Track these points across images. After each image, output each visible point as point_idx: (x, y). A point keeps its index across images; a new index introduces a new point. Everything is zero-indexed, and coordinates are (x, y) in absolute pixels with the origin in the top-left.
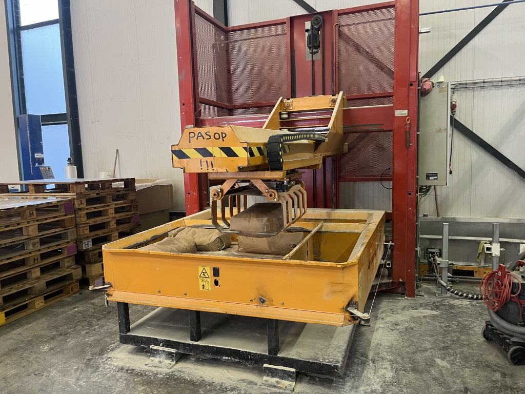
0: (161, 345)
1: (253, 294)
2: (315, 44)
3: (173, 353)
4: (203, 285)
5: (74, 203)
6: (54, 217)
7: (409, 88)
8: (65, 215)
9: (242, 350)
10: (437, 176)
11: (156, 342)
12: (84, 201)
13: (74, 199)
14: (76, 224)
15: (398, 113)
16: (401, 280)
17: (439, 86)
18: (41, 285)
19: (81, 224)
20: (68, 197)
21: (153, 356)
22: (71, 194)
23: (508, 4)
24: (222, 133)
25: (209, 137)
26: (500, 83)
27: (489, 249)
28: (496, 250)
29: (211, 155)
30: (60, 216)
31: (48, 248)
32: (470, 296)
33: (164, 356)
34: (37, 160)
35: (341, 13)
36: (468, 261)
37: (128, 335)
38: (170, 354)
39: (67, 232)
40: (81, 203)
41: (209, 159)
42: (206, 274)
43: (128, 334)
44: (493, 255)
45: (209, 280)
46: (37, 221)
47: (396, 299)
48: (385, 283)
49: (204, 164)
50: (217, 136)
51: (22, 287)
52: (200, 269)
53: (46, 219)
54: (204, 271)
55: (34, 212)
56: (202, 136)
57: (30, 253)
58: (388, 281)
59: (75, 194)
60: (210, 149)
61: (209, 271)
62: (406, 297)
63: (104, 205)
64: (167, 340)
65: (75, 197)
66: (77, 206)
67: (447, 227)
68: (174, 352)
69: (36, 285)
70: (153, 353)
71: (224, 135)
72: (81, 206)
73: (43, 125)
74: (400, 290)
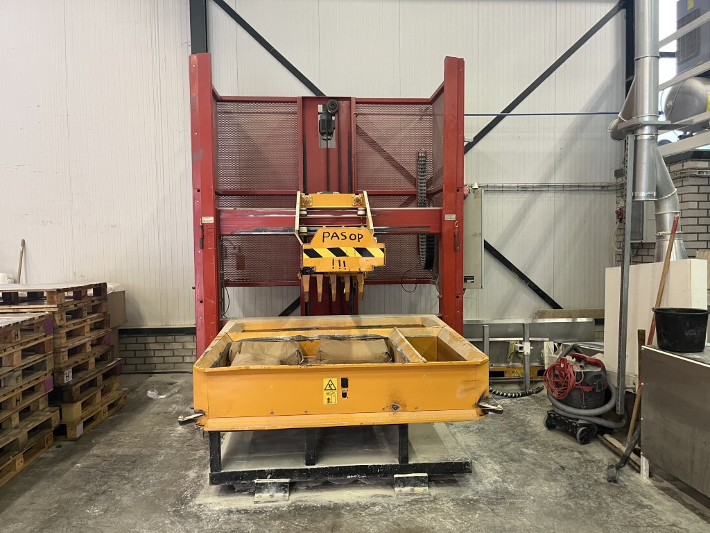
0: (269, 477)
1: (386, 402)
2: (329, 131)
3: (287, 483)
4: (329, 399)
5: (54, 318)
6: (36, 340)
7: (456, 193)
8: (45, 336)
9: (370, 464)
10: (474, 279)
11: (262, 474)
12: (64, 316)
13: (53, 313)
14: (54, 349)
15: (448, 217)
17: (474, 192)
18: (22, 436)
19: (62, 347)
20: (43, 310)
21: (259, 493)
22: (49, 306)
23: (505, 116)
24: (359, 235)
25: (344, 238)
26: (501, 189)
27: (521, 348)
28: (527, 348)
29: (344, 254)
30: (41, 338)
31: (29, 383)
33: (274, 489)
36: (498, 362)
37: (223, 473)
38: (282, 484)
39: (45, 360)
40: (62, 319)
41: (342, 259)
42: (332, 386)
44: (525, 354)
45: (336, 392)
46: (21, 345)
49: (336, 264)
50: (353, 237)
51: (6, 441)
52: (326, 381)
53: (29, 342)
54: (330, 383)
55: (19, 332)
56: (337, 236)
57: (13, 391)
59: (55, 306)
60: (344, 249)
61: (336, 382)
63: (80, 320)
64: (277, 470)
65: (56, 310)
66: (58, 323)
68: (288, 481)
69: (19, 436)
70: (260, 488)
71: (360, 236)
72: (62, 323)
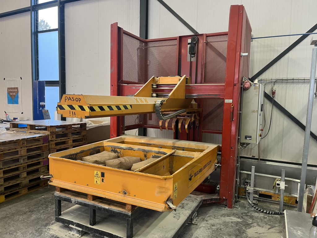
0: (75, 225)
2: (193, 52)
3: (80, 231)
5: (49, 137)
6: (37, 145)
7: (233, 87)
8: (43, 144)
9: (114, 234)
10: (251, 138)
12: (54, 136)
13: (48, 135)
14: (49, 149)
15: (227, 101)
16: (224, 198)
17: (254, 86)
18: (26, 181)
19: (52, 149)
20: (45, 133)
21: (70, 231)
22: (48, 132)
26: (303, 81)
27: (278, 184)
28: (283, 185)
30: (40, 144)
31: (32, 161)
32: (265, 211)
33: (75, 232)
34: (41, 106)
35: (208, 36)
38: (79, 231)
39: (43, 153)
40: (53, 137)
43: (59, 217)
44: (281, 188)
46: (27, 147)
47: (221, 209)
48: (215, 199)
50: (77, 100)
51: (15, 182)
53: (32, 146)
55: (25, 142)
57: (21, 164)
58: (217, 197)
62: (227, 208)
63: (66, 138)
64: (78, 223)
65: (50, 134)
66: (50, 139)
67: (254, 168)
69: (23, 181)
70: (71, 229)
71: (80, 100)
72: (52, 139)
73: (46, 86)
74: (225, 203)
